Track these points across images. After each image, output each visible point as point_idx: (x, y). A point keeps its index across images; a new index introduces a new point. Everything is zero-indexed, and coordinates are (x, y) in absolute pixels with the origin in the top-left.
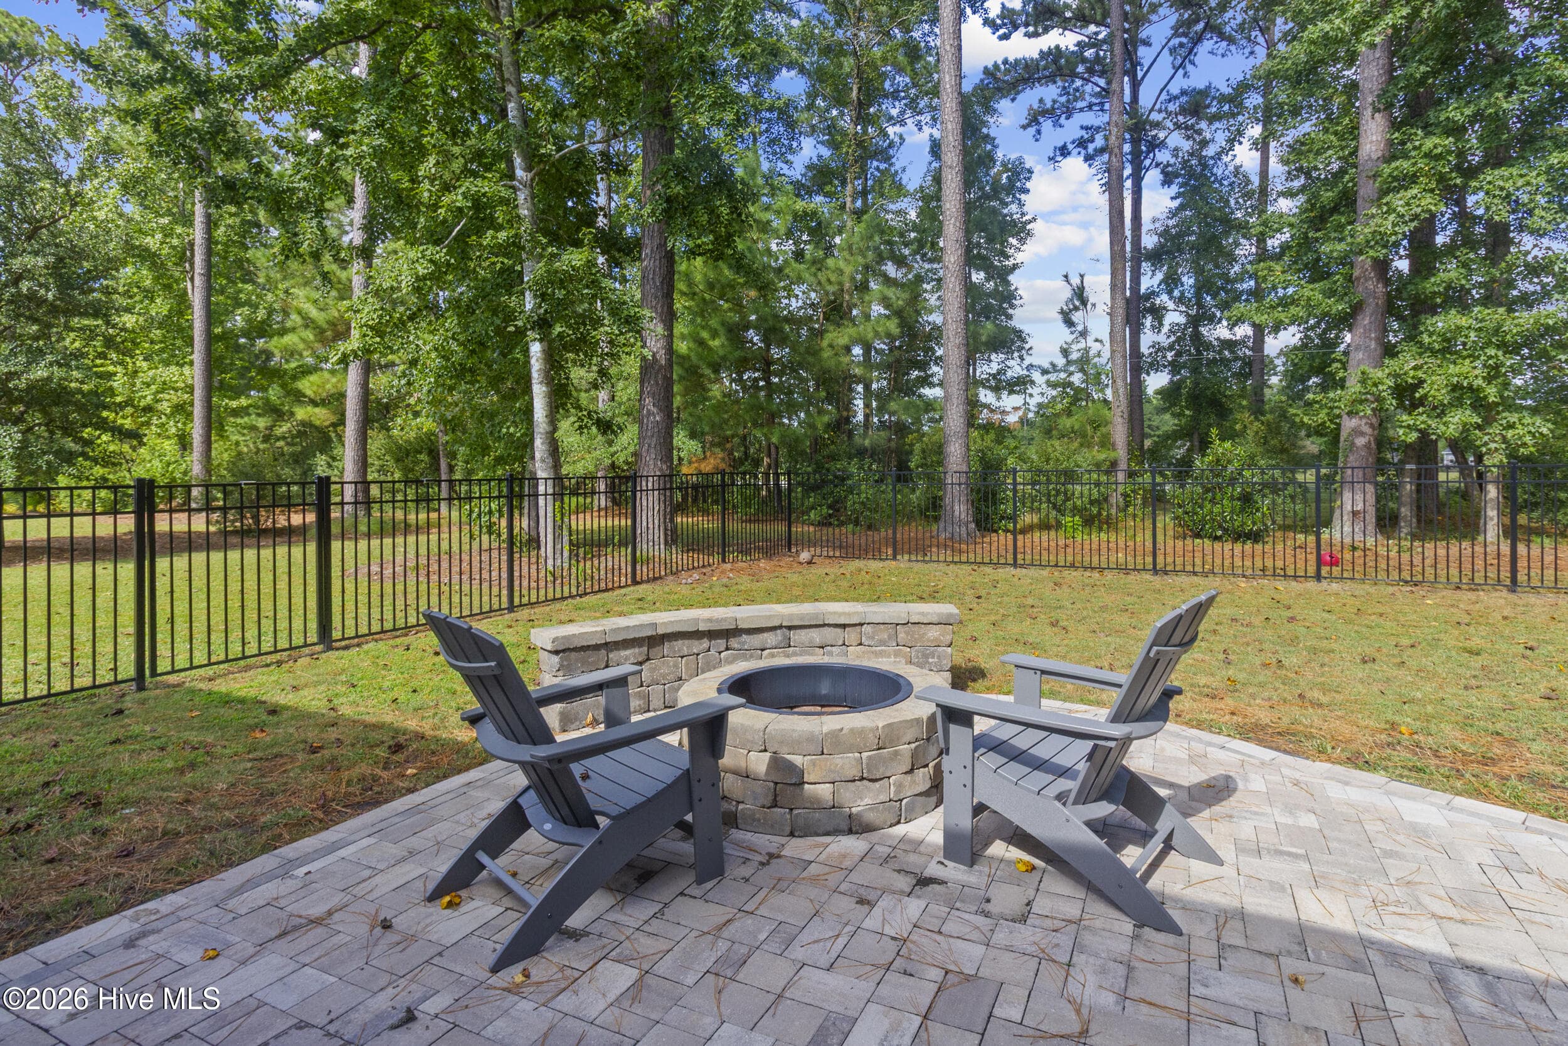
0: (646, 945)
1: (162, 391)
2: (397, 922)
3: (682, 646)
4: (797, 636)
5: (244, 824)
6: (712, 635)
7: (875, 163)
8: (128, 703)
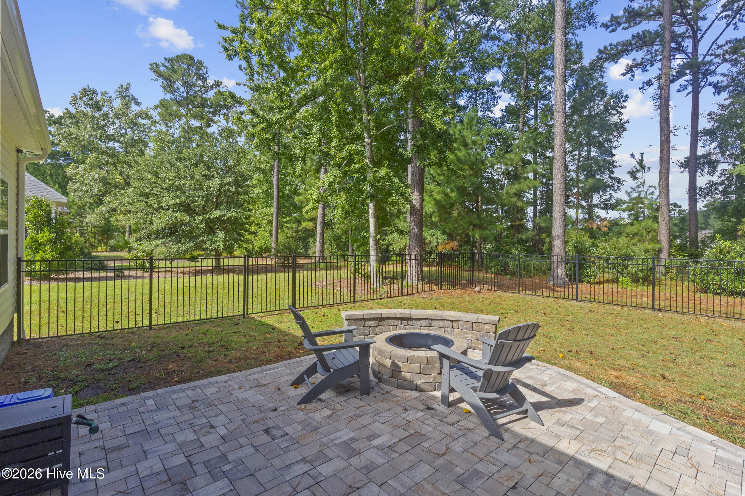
0: (338, 407)
1: (264, 216)
2: (282, 389)
3: (391, 322)
4: (434, 323)
5: (256, 359)
6: (402, 319)
7: (542, 102)
8: (240, 322)
